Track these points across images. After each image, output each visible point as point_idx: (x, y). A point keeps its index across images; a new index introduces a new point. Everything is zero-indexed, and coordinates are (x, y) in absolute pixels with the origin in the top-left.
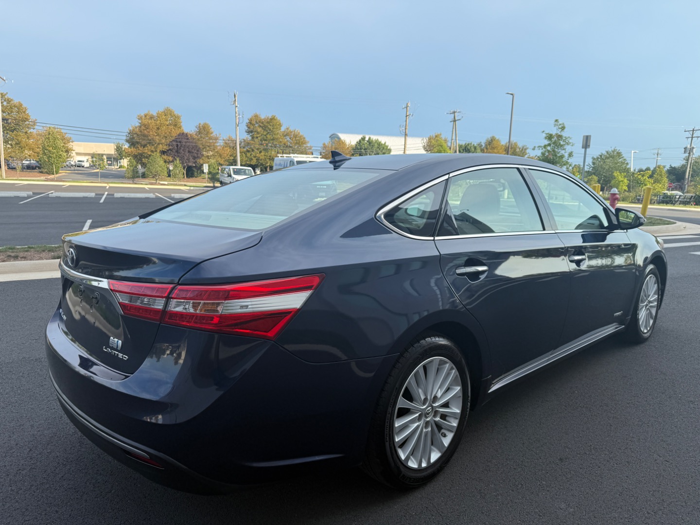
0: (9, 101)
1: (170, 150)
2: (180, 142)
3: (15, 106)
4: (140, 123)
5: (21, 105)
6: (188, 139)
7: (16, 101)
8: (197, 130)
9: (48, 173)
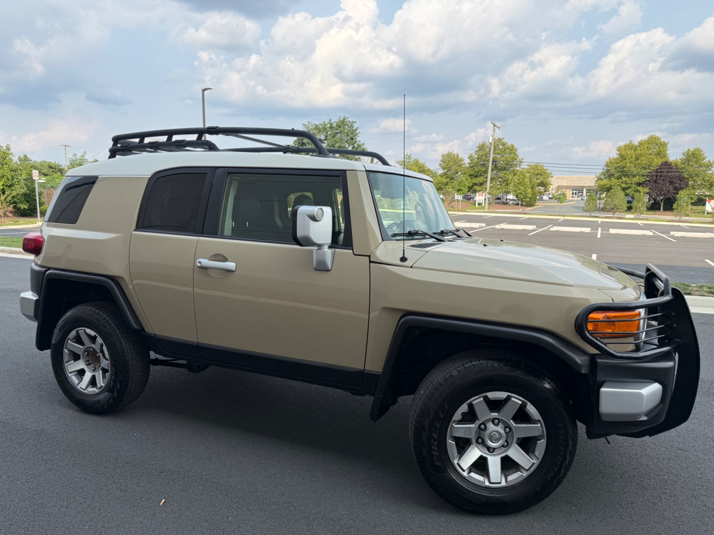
0: (504, 144)
1: (648, 181)
2: (661, 172)
3: (508, 149)
4: (618, 155)
5: (513, 146)
6: (671, 168)
7: (509, 144)
8: (683, 157)
9: (525, 206)
